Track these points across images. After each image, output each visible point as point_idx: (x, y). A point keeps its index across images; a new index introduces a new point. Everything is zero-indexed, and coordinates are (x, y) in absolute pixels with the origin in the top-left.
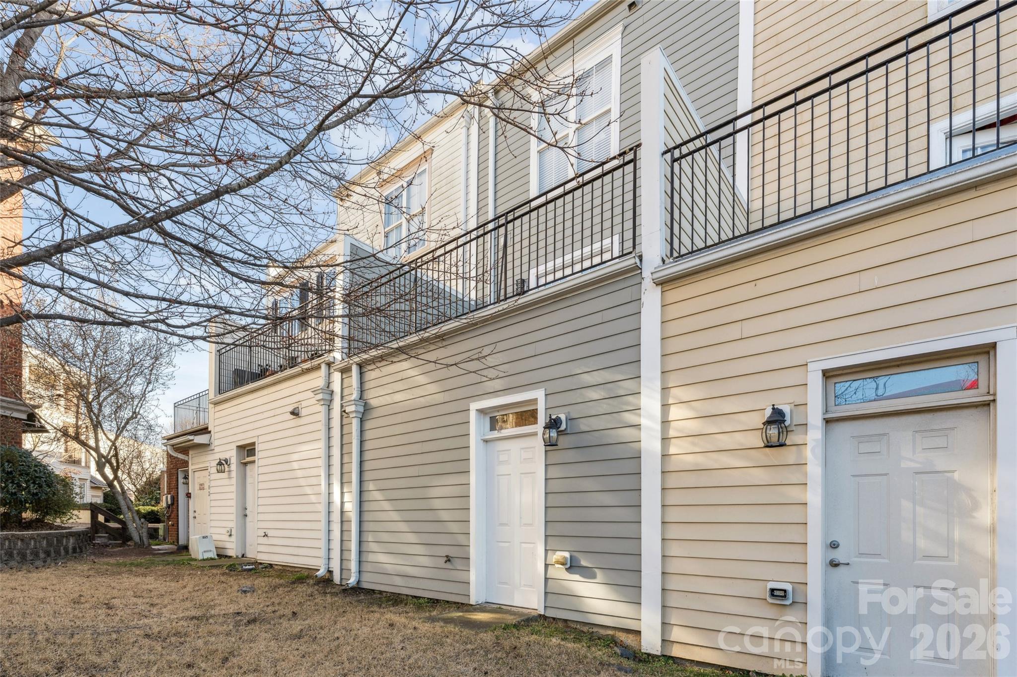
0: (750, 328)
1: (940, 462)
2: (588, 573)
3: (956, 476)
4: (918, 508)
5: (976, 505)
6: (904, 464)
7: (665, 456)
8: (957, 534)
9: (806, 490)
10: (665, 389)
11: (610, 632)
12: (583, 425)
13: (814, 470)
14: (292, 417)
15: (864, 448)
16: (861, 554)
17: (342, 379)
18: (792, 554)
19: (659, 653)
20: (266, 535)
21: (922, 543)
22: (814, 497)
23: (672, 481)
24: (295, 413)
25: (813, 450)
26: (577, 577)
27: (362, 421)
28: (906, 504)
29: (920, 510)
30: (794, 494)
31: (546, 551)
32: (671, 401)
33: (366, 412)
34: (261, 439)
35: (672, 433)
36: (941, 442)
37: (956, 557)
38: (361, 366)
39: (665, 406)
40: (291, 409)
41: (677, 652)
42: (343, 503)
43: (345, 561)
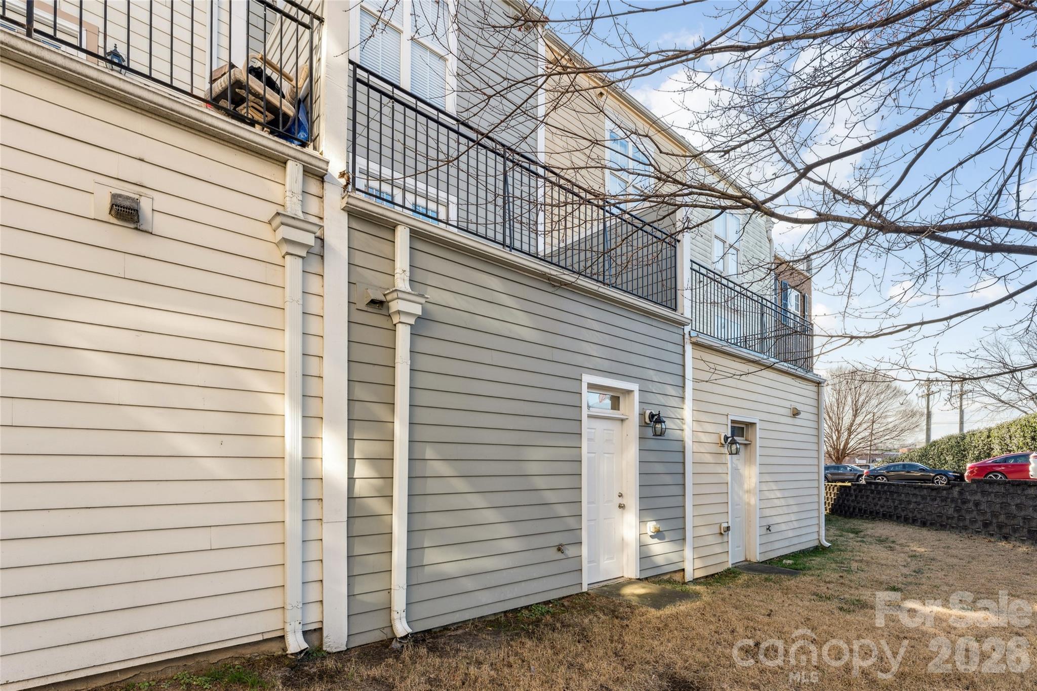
3: (741, 471)
7: (693, 452)
8: (741, 494)
9: (728, 476)
10: (693, 410)
17: (350, 229)
19: (691, 578)
23: (696, 469)
26: (658, 541)
27: (411, 334)
31: (640, 523)
32: (694, 418)
35: (695, 439)
39: (694, 421)
42: (351, 479)
43: (358, 597)
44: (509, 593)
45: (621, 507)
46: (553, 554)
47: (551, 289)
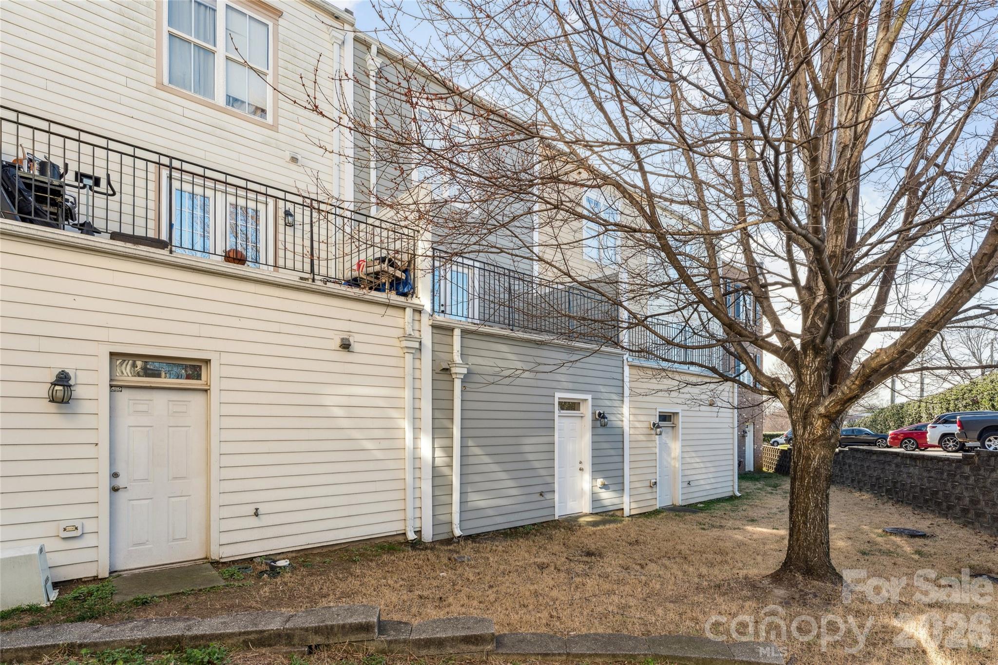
2: (608, 488)
7: (630, 434)
8: (669, 460)
10: (629, 408)
14: (340, 348)
17: (433, 335)
18: (655, 470)
19: (628, 515)
26: (605, 490)
27: (464, 382)
31: (592, 479)
33: (469, 375)
35: (631, 426)
39: (630, 414)
40: (339, 336)
41: (632, 512)
42: (433, 458)
43: (437, 516)
45: (581, 469)
46: (537, 497)
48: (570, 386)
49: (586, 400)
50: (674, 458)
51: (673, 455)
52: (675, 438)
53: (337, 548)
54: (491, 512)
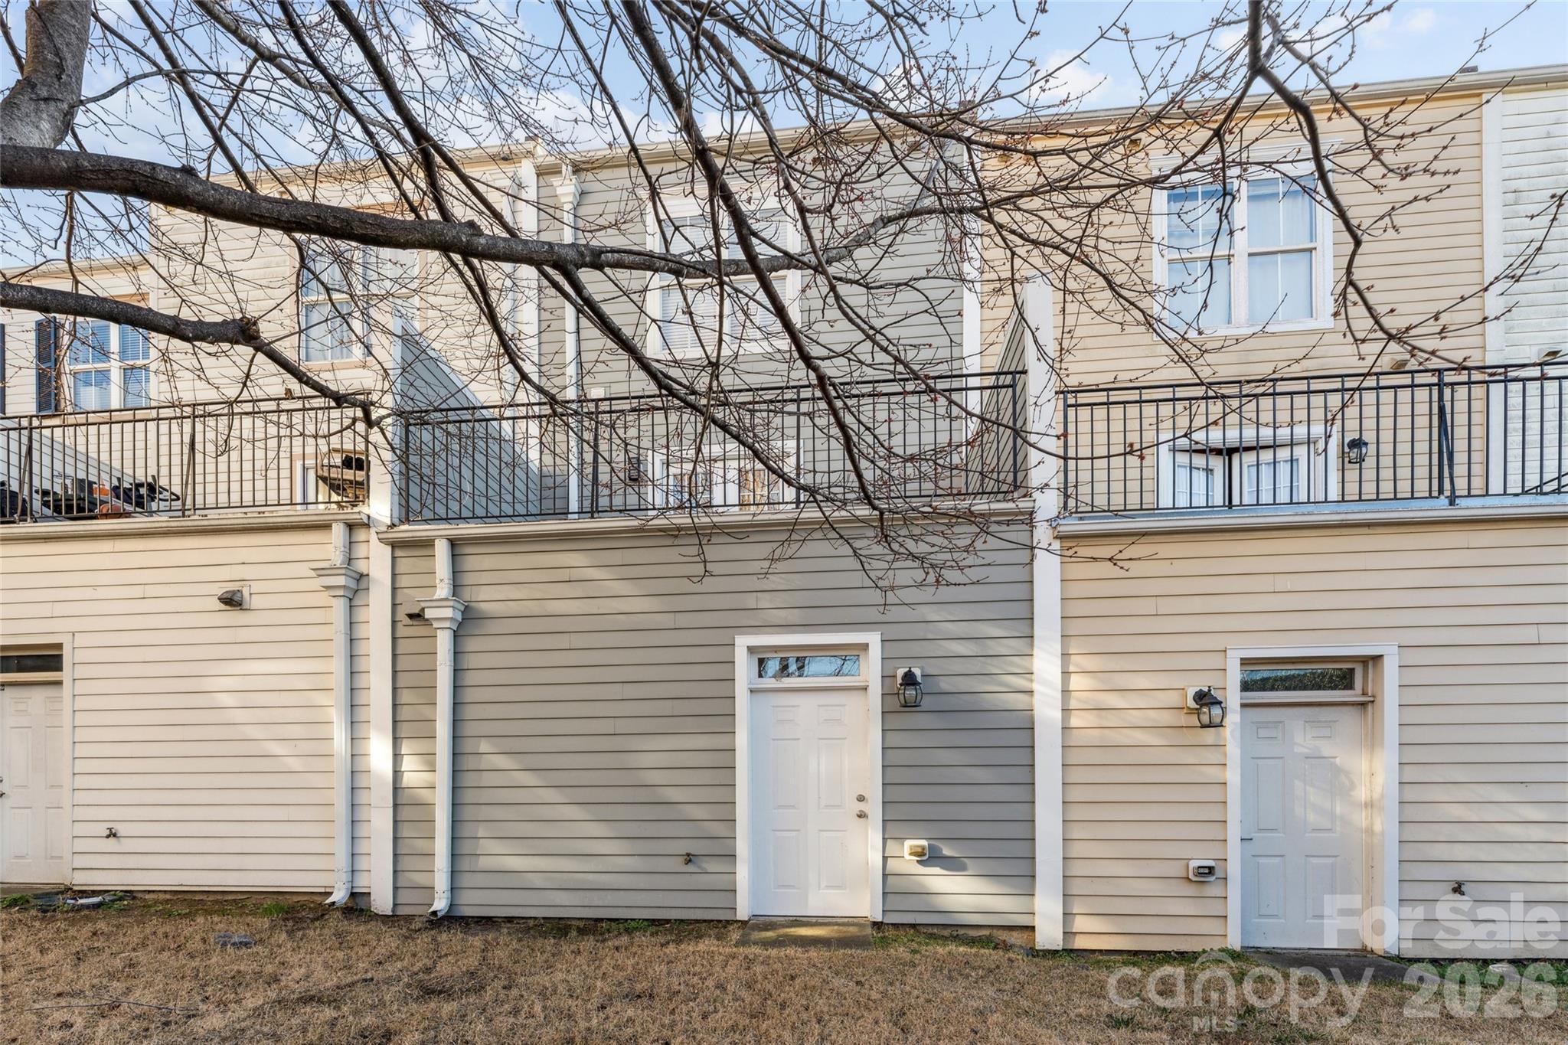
0: (1165, 606)
1: (1327, 749)
2: (953, 864)
3: (1338, 761)
4: (1308, 788)
5: (1353, 786)
6: (1297, 750)
7: (1066, 729)
8: (1338, 809)
9: (1225, 770)
10: (1065, 655)
11: (986, 932)
12: (945, 685)
13: (1233, 751)
14: (223, 607)
15: (1263, 733)
16: (1260, 830)
17: (394, 558)
18: (1212, 832)
19: (1060, 948)
20: (112, 834)
21: (1312, 817)
22: (1233, 776)
23: (1075, 757)
24: (232, 601)
25: (1232, 732)
26: (937, 870)
27: (456, 636)
28: (1298, 783)
29: (1309, 789)
30: (1213, 773)
31: (884, 840)
32: (1072, 669)
33: (468, 621)
34: (80, 640)
35: (1073, 704)
36: (1326, 732)
37: (1338, 829)
38: (454, 543)
39: (1066, 674)
40: (220, 590)
41: (1080, 943)
42: (397, 773)
43: (407, 874)
44: (596, 899)
45: (862, 815)
46: (677, 865)
47: (669, 542)
48: (794, 616)
49: (865, 647)
50: (1370, 805)
51: (1362, 794)
52: (1372, 740)
53: (230, 897)
54: (537, 881)
